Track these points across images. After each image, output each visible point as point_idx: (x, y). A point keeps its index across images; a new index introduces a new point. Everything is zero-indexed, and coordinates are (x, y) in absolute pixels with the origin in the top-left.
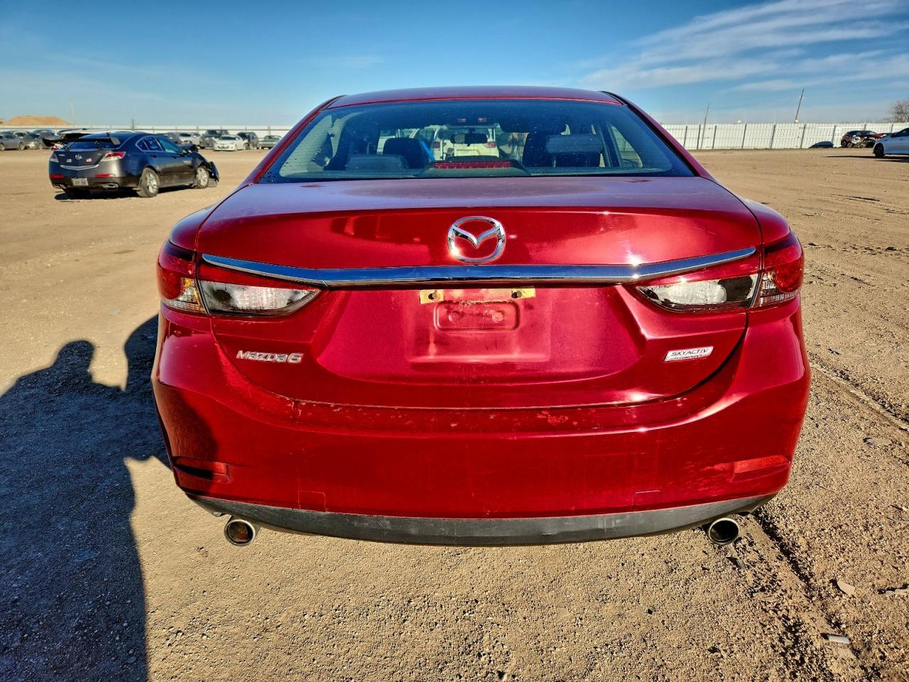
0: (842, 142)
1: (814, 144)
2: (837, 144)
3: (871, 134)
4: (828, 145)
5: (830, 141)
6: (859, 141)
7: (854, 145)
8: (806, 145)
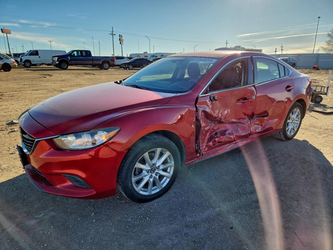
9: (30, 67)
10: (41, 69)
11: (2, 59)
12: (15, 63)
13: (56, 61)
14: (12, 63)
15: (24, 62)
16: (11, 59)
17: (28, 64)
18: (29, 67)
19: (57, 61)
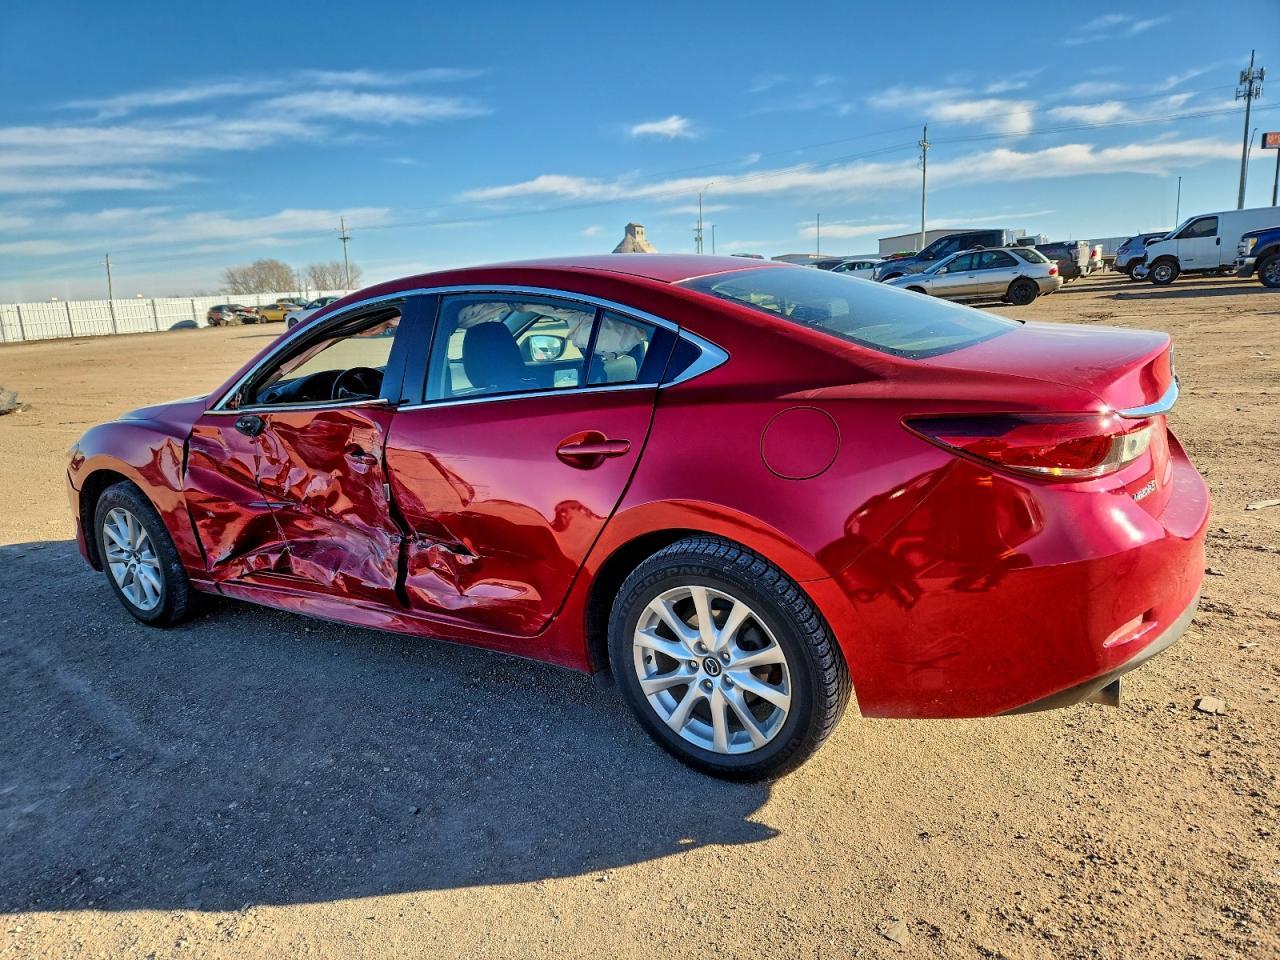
0: (209, 319)
1: (173, 324)
2: (203, 322)
3: (240, 308)
4: (190, 325)
5: (192, 319)
6: (232, 317)
7: (227, 323)
8: (165, 326)
9: (1169, 283)
10: (1212, 287)
11: (1016, 263)
12: (1056, 275)
13: (1249, 253)
14: (1045, 276)
15: (1150, 266)
16: (1044, 262)
17: (1163, 273)
18: (1167, 283)
19: (1250, 256)
